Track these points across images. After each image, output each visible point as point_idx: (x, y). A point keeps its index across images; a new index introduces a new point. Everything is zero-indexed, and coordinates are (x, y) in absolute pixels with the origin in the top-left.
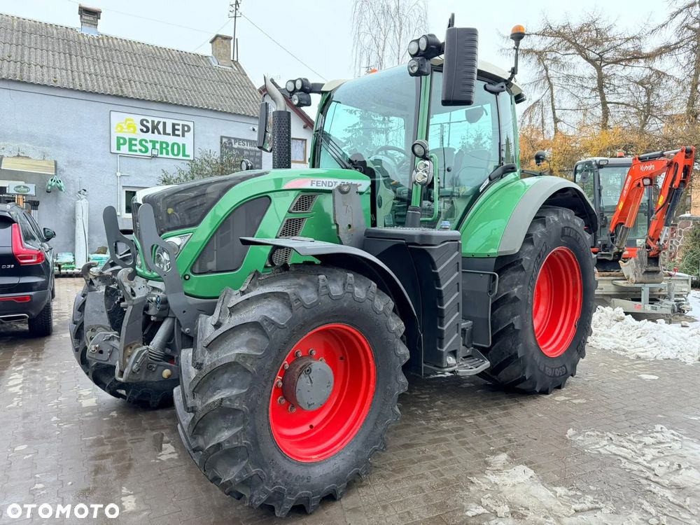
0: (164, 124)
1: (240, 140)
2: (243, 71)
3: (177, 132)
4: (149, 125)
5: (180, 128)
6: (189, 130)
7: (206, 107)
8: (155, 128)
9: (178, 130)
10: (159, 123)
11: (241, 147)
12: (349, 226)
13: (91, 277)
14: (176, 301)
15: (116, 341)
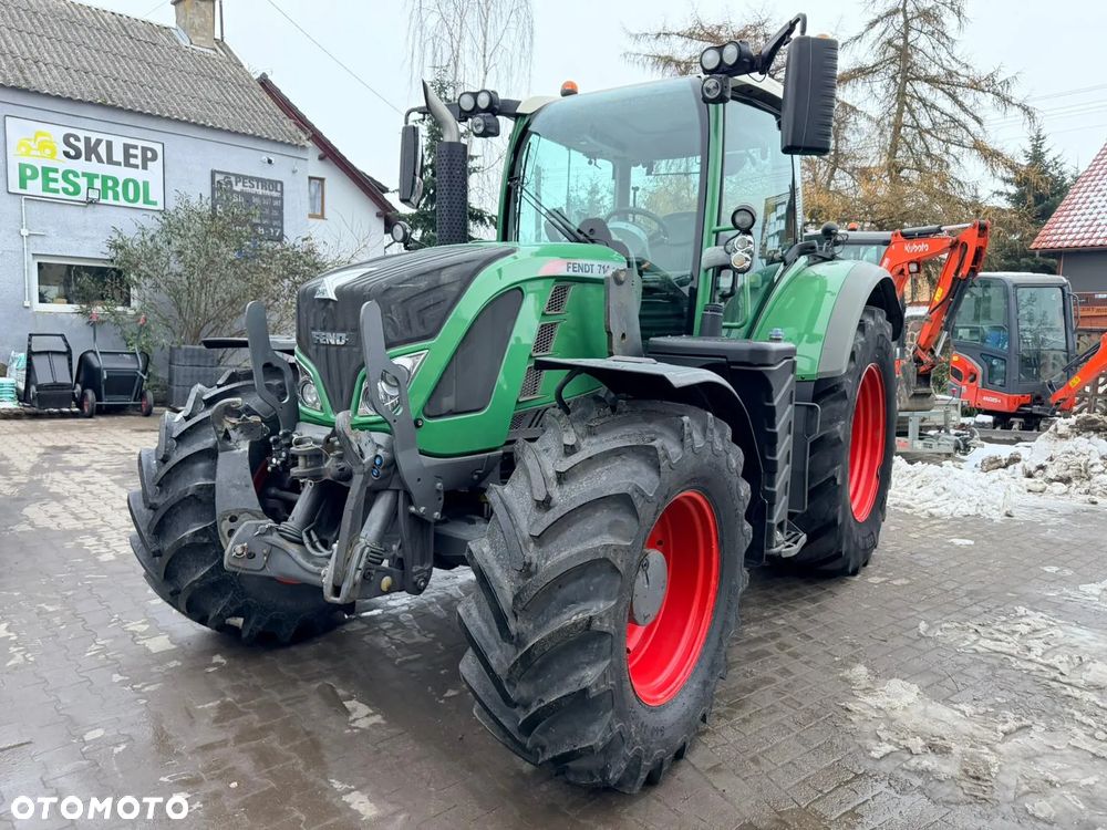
0: (109, 145)
1: (245, 177)
2: (236, 59)
3: (132, 161)
4: (81, 145)
5: (138, 152)
6: (154, 158)
7: (185, 118)
8: (91, 150)
9: (136, 156)
10: (99, 142)
11: (248, 190)
12: (624, 336)
13: (228, 426)
14: (409, 462)
15: (275, 534)
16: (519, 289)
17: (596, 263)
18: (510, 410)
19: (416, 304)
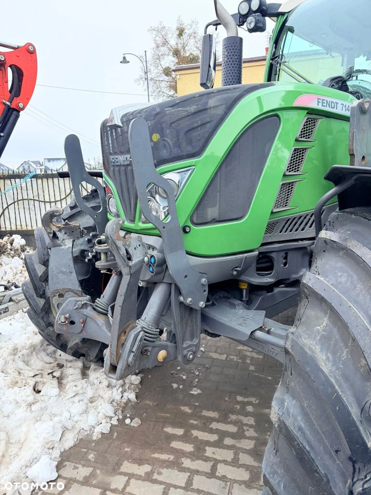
12: (363, 157)
13: (55, 229)
14: (176, 263)
15: (89, 308)
16: (277, 116)
17: (340, 102)
18: (266, 219)
19: (185, 125)
